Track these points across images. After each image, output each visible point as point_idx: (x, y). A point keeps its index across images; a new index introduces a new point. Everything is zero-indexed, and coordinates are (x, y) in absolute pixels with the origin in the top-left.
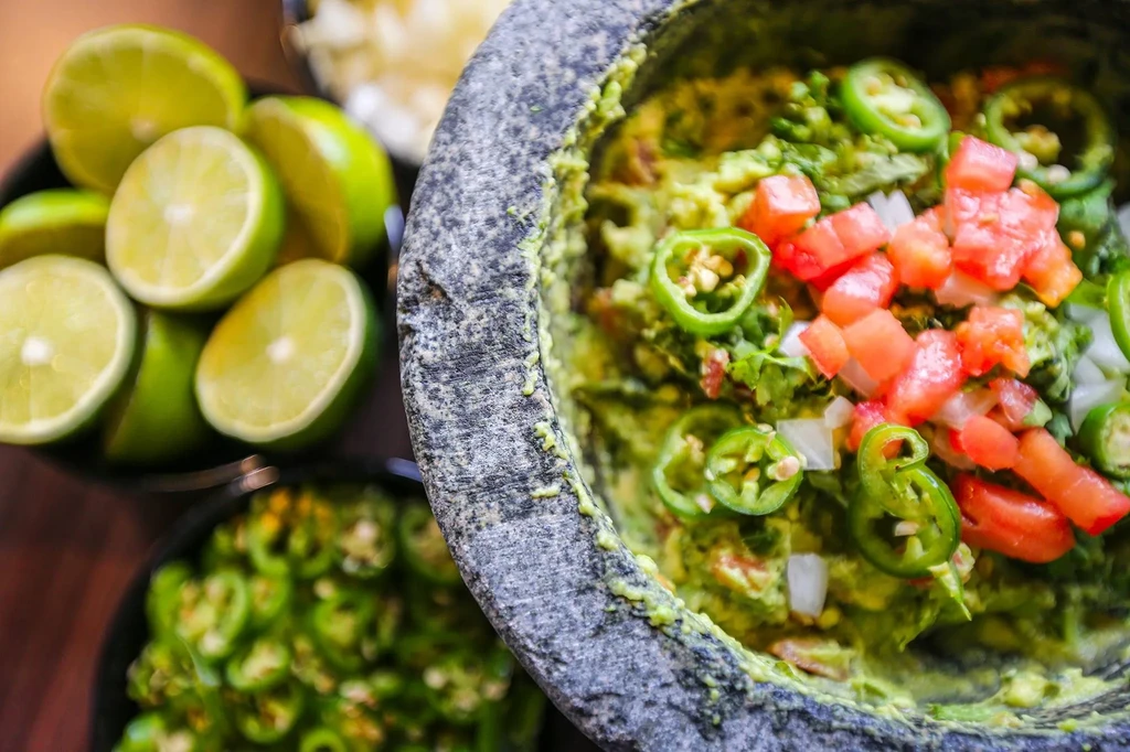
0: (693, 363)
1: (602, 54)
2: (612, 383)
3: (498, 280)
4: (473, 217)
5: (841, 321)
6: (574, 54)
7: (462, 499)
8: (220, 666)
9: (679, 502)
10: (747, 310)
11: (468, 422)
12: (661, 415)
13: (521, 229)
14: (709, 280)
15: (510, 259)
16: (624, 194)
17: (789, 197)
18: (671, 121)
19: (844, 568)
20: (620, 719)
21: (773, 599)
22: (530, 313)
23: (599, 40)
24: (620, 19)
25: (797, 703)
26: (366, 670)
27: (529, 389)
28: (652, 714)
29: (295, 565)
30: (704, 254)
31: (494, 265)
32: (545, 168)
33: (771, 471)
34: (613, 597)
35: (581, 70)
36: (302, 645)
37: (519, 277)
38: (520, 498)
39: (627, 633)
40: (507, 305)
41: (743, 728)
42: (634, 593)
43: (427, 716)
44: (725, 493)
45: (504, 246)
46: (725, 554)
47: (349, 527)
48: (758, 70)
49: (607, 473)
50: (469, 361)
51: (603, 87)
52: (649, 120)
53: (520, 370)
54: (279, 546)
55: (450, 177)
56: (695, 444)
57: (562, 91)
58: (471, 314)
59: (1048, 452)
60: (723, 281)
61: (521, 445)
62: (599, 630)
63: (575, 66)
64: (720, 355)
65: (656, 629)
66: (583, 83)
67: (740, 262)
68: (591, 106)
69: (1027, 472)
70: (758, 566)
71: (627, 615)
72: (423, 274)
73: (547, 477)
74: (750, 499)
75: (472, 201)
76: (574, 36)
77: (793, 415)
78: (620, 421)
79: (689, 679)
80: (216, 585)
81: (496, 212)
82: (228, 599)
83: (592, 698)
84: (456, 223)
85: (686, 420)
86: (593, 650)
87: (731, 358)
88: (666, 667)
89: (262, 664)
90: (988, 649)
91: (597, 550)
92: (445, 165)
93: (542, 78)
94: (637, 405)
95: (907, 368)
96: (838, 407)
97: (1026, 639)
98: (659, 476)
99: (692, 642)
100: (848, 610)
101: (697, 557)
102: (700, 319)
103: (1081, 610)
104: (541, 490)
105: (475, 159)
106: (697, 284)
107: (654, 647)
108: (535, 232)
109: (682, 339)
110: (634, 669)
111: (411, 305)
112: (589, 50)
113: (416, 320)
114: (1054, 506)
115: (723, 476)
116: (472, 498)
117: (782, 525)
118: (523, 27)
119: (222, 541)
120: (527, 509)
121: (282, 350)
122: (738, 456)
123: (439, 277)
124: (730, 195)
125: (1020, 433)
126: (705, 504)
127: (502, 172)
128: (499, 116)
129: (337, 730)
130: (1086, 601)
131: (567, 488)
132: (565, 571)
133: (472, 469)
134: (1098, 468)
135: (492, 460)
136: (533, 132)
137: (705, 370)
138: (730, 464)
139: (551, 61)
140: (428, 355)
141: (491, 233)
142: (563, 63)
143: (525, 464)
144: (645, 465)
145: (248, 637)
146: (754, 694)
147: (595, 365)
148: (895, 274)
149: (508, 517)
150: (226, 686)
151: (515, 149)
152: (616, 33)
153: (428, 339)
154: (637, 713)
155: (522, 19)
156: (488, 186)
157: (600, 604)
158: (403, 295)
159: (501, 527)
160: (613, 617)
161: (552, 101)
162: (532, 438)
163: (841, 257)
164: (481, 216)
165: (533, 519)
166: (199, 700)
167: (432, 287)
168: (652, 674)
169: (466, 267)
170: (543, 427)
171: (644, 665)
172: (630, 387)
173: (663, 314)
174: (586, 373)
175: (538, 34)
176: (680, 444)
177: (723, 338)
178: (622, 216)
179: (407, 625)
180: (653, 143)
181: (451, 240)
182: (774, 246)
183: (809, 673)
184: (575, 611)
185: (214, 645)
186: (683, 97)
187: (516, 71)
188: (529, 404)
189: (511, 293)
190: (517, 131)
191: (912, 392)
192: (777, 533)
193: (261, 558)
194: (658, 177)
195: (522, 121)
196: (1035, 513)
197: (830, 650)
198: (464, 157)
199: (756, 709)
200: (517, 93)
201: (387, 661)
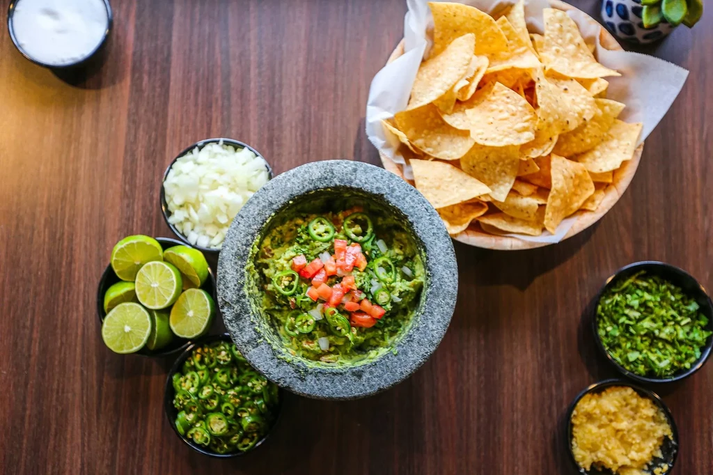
0: (288, 302)
1: (250, 241)
2: (273, 307)
3: (240, 298)
4: (231, 285)
5: (317, 287)
6: (244, 242)
7: (244, 347)
8: (196, 395)
9: (291, 333)
10: (297, 287)
11: (241, 330)
12: (285, 313)
13: (242, 286)
14: (287, 283)
15: (241, 293)
16: (265, 261)
17: (300, 260)
18: (272, 240)
19: (331, 338)
20: (285, 382)
21: (317, 349)
22: (248, 303)
23: (249, 237)
24: (253, 231)
25: (319, 370)
26: (233, 387)
27: (252, 320)
28: (291, 380)
29: (207, 365)
30: (284, 278)
31: (238, 295)
32: (244, 270)
33: (308, 323)
34: (278, 359)
35: (247, 245)
36: (215, 385)
37: (244, 296)
38: (256, 343)
39: (283, 365)
40: (243, 303)
41: (309, 378)
42: (282, 357)
43: (250, 394)
44: (300, 329)
45: (239, 290)
46: (304, 342)
47: (219, 353)
48: (291, 220)
49: (277, 327)
50: (238, 317)
51: (253, 248)
52: (267, 242)
53: (249, 316)
54: (202, 362)
55: (224, 277)
56: (293, 319)
57: (244, 252)
58: (236, 307)
59: (366, 304)
60: (290, 282)
61: (253, 332)
62: (277, 366)
63: (245, 245)
64: (293, 300)
65: (288, 363)
66: (248, 249)
67: (293, 277)
68: (251, 253)
69: (363, 309)
70: (312, 343)
71: (282, 362)
72: (223, 300)
73: (260, 338)
74: (306, 329)
75: (230, 281)
76: (244, 238)
77: (312, 309)
78: (277, 315)
79: (297, 371)
80: (189, 376)
81: (236, 283)
82: (193, 378)
83: (279, 379)
84: (228, 287)
85: (290, 315)
86: (277, 370)
87: (296, 299)
88: (292, 370)
89: (207, 391)
90: (372, 346)
91: (273, 350)
92: (222, 275)
93: (239, 249)
94: (280, 311)
95: (331, 295)
96: (320, 306)
97: (378, 342)
98: (286, 328)
99: (296, 364)
100: (337, 346)
101: (300, 343)
102: (286, 293)
103: (388, 333)
104: (259, 341)
105: (228, 271)
106: (284, 285)
107: (289, 367)
108: (245, 285)
109: (284, 297)
110: (286, 372)
111: (222, 307)
112: (247, 240)
113: (225, 310)
114: (370, 315)
115: (299, 326)
116: (246, 346)
117: (315, 332)
118: (231, 238)
119: (187, 364)
120: (257, 345)
121: (191, 313)
122: (301, 320)
123: (227, 300)
124: (288, 260)
125: (360, 302)
126: (297, 332)
127: (235, 273)
128: (231, 260)
129: (229, 402)
130: (389, 330)
131: (264, 339)
132: (268, 356)
133: (244, 340)
134: (378, 305)
135: (248, 337)
136: (240, 263)
137: (290, 303)
138: (300, 323)
139: (239, 245)
140: (229, 318)
141: (236, 288)
142: (242, 245)
143: (255, 336)
144: (284, 324)
145: (201, 387)
146: (310, 370)
147: (268, 303)
148: (326, 273)
149: (254, 348)
150: (199, 398)
151: (237, 267)
152: (253, 235)
153: (228, 314)
154: (288, 380)
155: (231, 236)
156: (233, 277)
157: (276, 361)
158: (220, 306)
159: (253, 350)
160: (279, 363)
161: (242, 254)
162: (255, 330)
163: (314, 272)
164: (233, 284)
165: (259, 347)
166: (194, 403)
167: (226, 303)
168: (290, 372)
169: (233, 297)
170: (256, 328)
171: (287, 371)
172: (277, 308)
173: (279, 292)
174: (267, 306)
175: (235, 239)
176: (290, 320)
177: (293, 295)
178: (267, 266)
179: (240, 373)
180: (269, 247)
181: (228, 291)
182: (299, 273)
183: (329, 362)
184: (272, 363)
185: (192, 390)
186: (274, 232)
187: (233, 249)
188: (253, 323)
189: (243, 300)
190: (236, 263)
191: (333, 300)
192: (315, 335)
193: (198, 366)
194: (273, 255)
195: (236, 260)
196: (366, 317)
197: (332, 356)
198: (226, 272)
199: (311, 373)
200: (234, 254)
201: (237, 384)
